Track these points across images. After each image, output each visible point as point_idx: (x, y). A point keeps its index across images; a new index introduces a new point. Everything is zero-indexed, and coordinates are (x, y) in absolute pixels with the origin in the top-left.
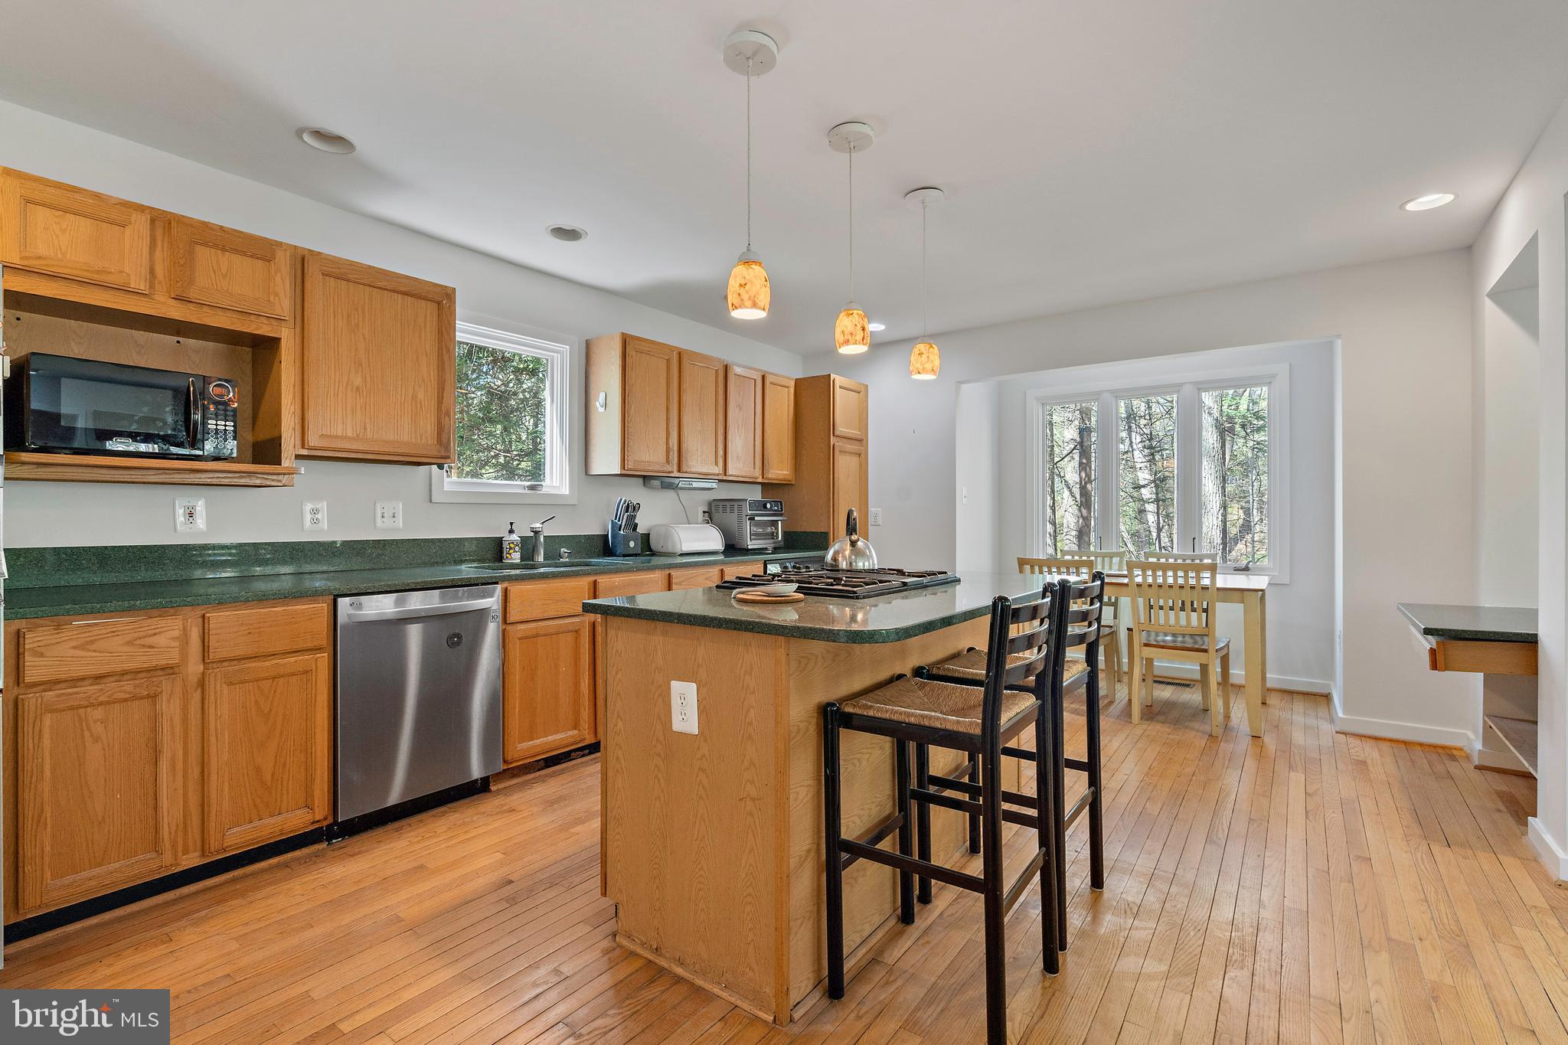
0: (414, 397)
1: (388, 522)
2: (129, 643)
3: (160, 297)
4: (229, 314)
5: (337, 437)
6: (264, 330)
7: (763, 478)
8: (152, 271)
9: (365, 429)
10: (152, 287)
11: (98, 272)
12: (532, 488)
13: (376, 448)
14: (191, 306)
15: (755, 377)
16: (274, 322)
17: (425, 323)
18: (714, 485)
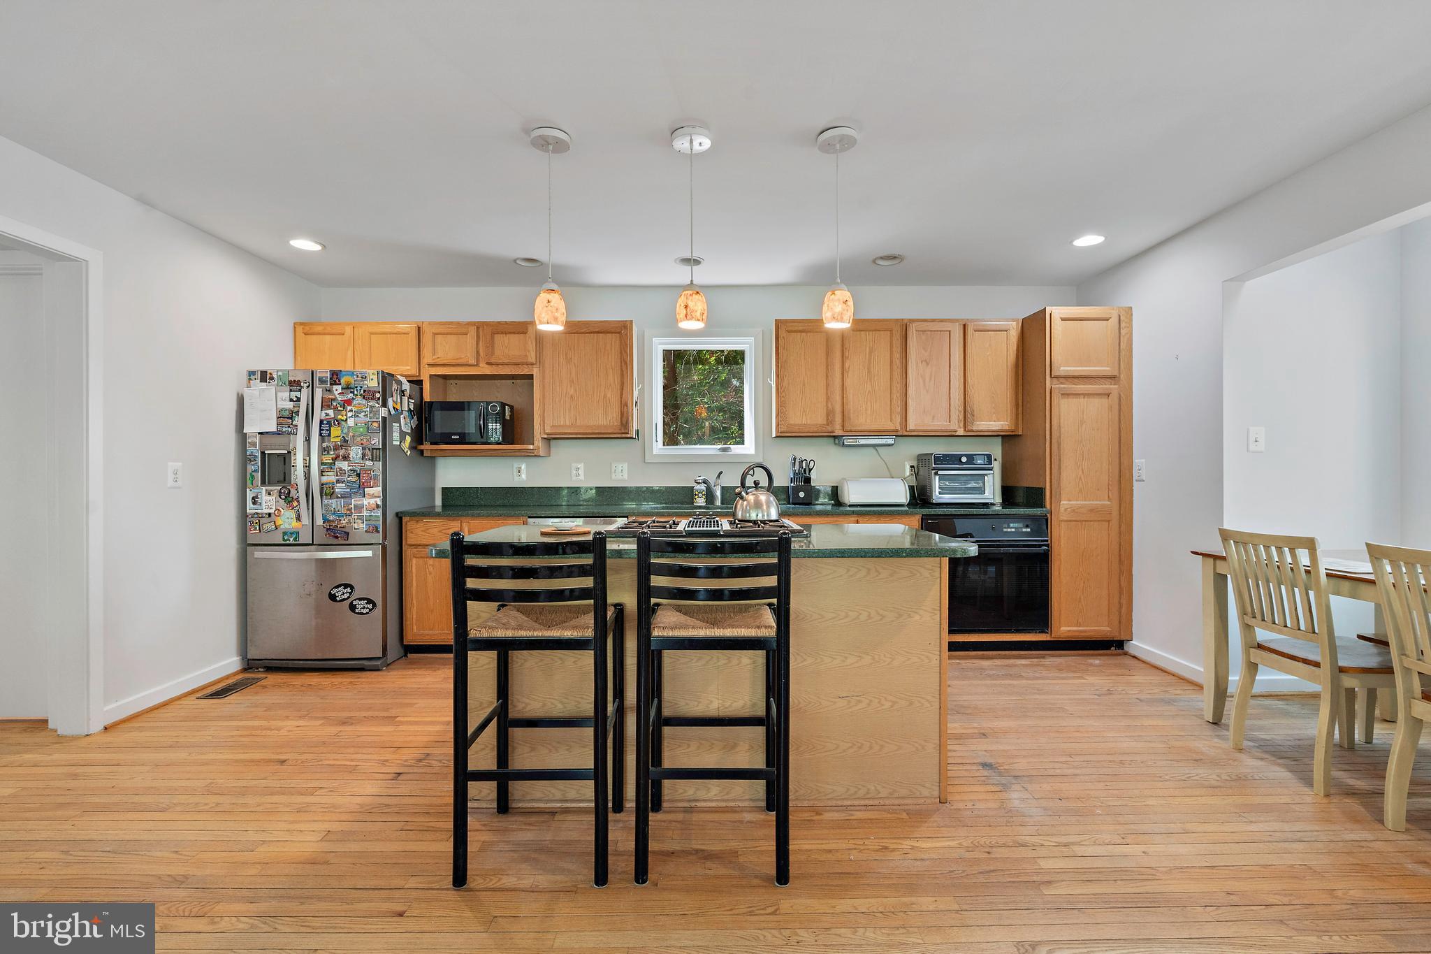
0: (605, 396)
1: (619, 476)
2: (440, 531)
3: (482, 364)
4: (510, 366)
5: (560, 426)
6: (526, 371)
7: (965, 430)
8: (478, 352)
9: (576, 420)
10: (478, 361)
11: (457, 359)
12: (724, 450)
13: (582, 431)
14: (494, 366)
15: (949, 329)
16: (530, 366)
17: (611, 349)
18: (891, 441)
